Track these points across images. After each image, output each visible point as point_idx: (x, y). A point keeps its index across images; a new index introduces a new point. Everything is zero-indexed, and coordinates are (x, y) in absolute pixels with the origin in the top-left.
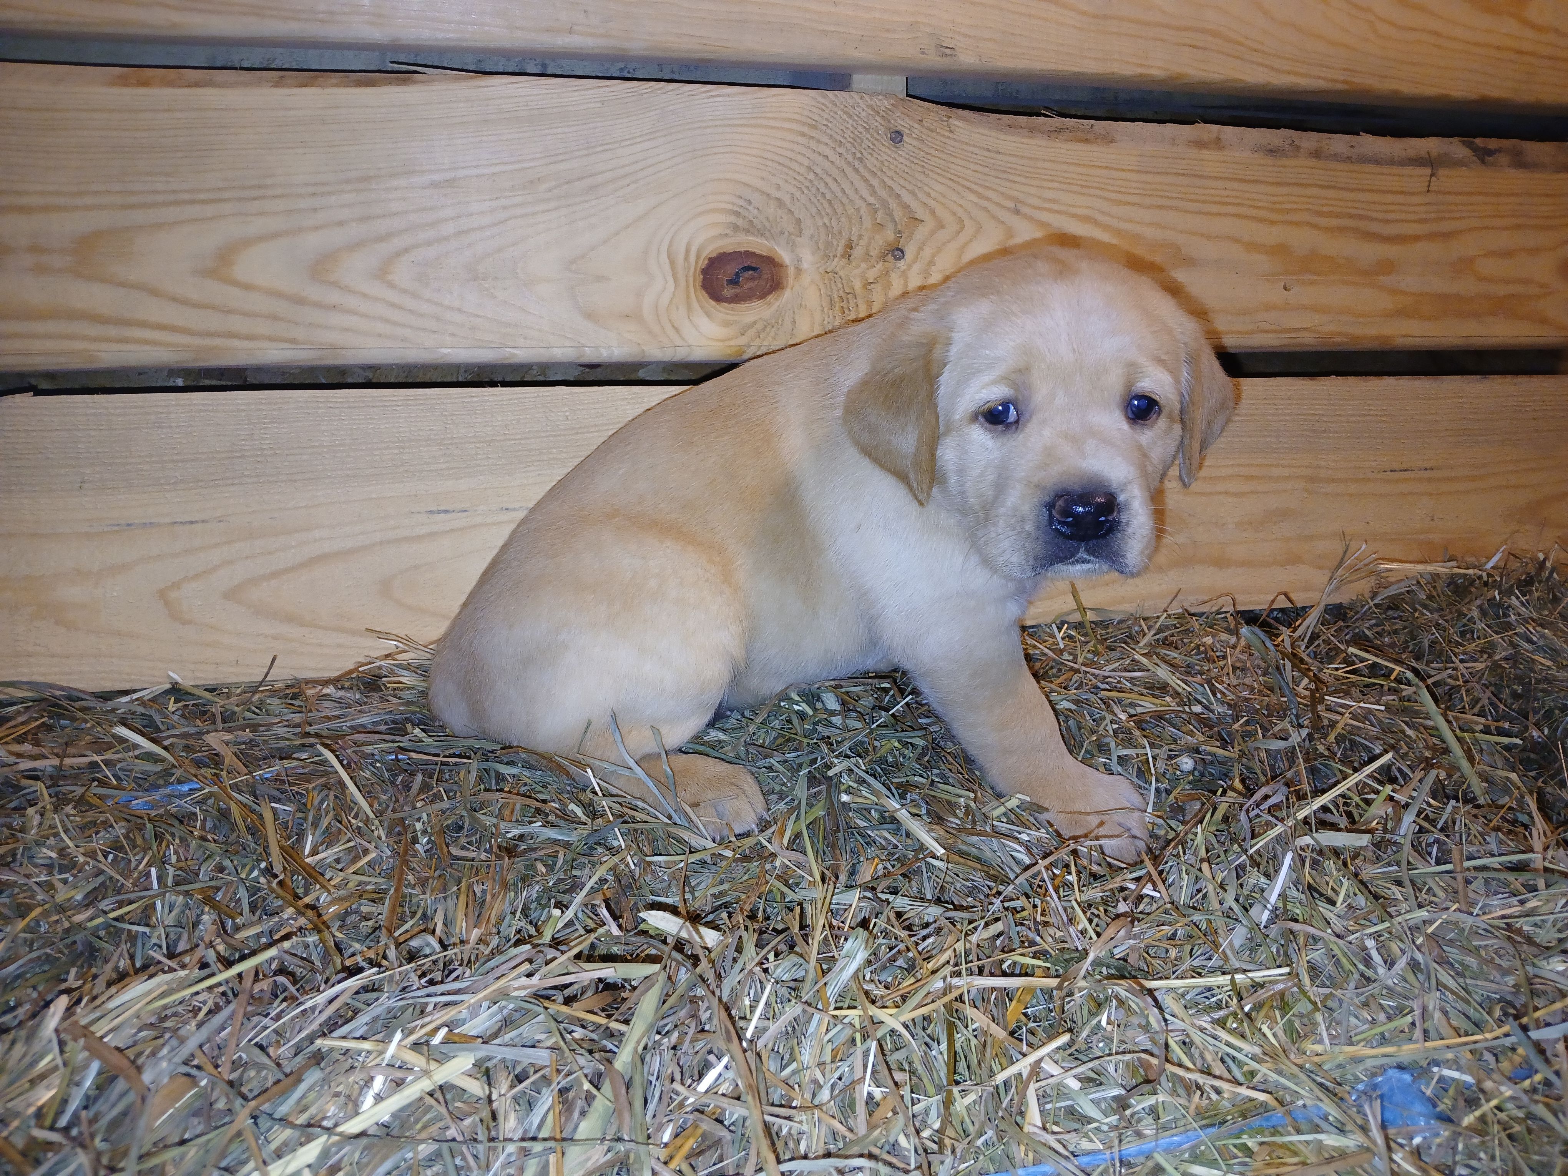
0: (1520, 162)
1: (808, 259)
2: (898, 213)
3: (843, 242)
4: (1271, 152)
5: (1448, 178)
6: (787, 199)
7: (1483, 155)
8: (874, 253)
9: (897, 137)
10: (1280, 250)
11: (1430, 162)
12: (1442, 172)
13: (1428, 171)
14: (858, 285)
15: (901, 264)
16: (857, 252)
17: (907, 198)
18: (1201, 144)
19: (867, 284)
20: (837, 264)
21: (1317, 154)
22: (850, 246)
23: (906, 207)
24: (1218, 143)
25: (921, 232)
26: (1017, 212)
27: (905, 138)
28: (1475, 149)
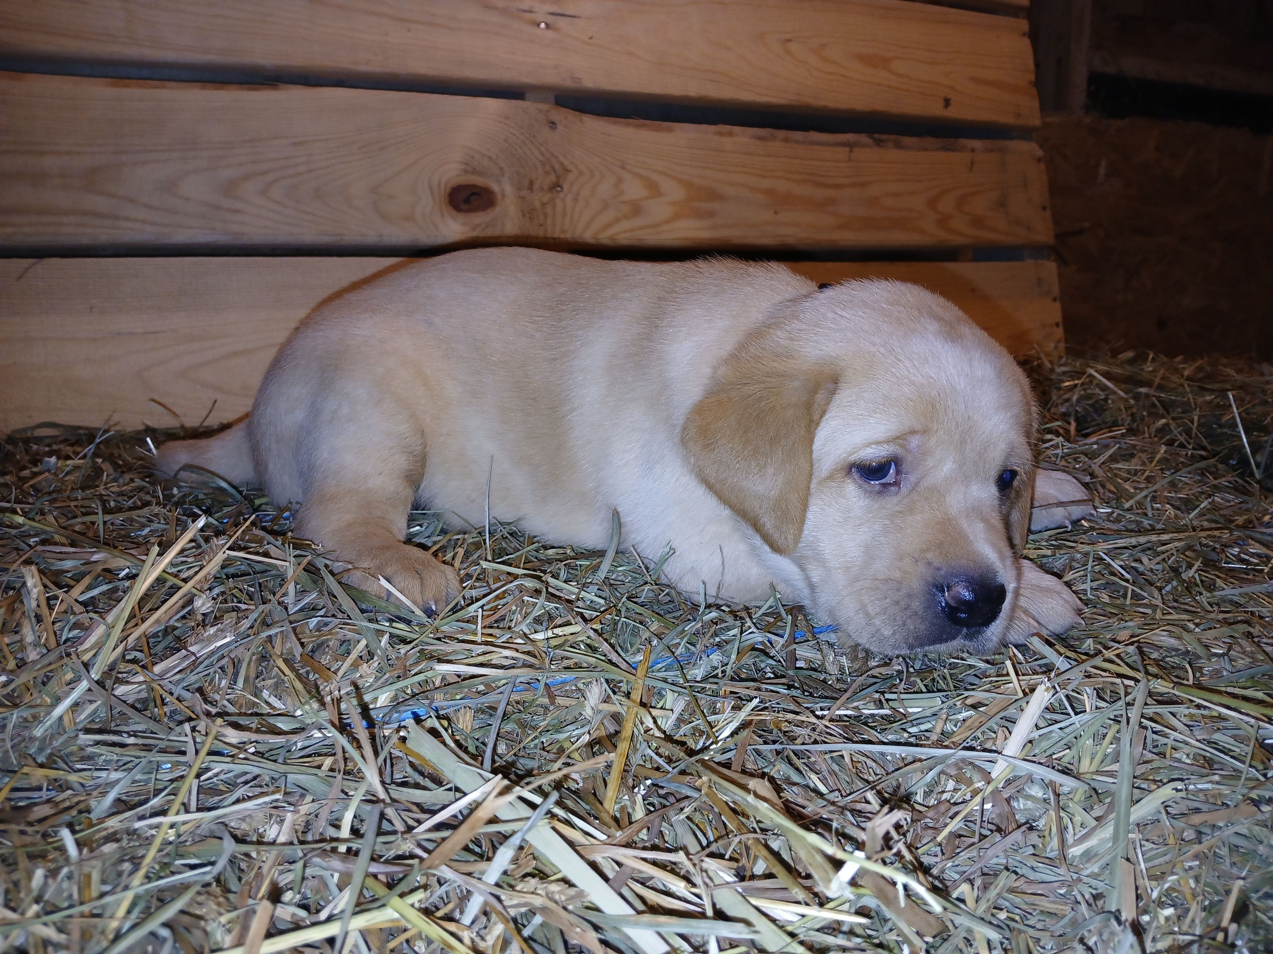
0: (898, 146)
1: (509, 189)
2: (557, 167)
3: (527, 181)
4: (760, 138)
5: (859, 153)
6: (494, 156)
7: (879, 143)
8: (546, 187)
9: (553, 125)
10: (770, 192)
11: (850, 145)
12: (856, 150)
13: (847, 149)
14: (537, 204)
15: (561, 195)
16: (536, 186)
17: (562, 159)
18: (721, 134)
19: (543, 205)
20: (525, 193)
21: (786, 140)
22: (531, 183)
23: (561, 164)
24: (730, 134)
25: (571, 177)
26: (623, 168)
27: (558, 126)
28: (874, 140)
